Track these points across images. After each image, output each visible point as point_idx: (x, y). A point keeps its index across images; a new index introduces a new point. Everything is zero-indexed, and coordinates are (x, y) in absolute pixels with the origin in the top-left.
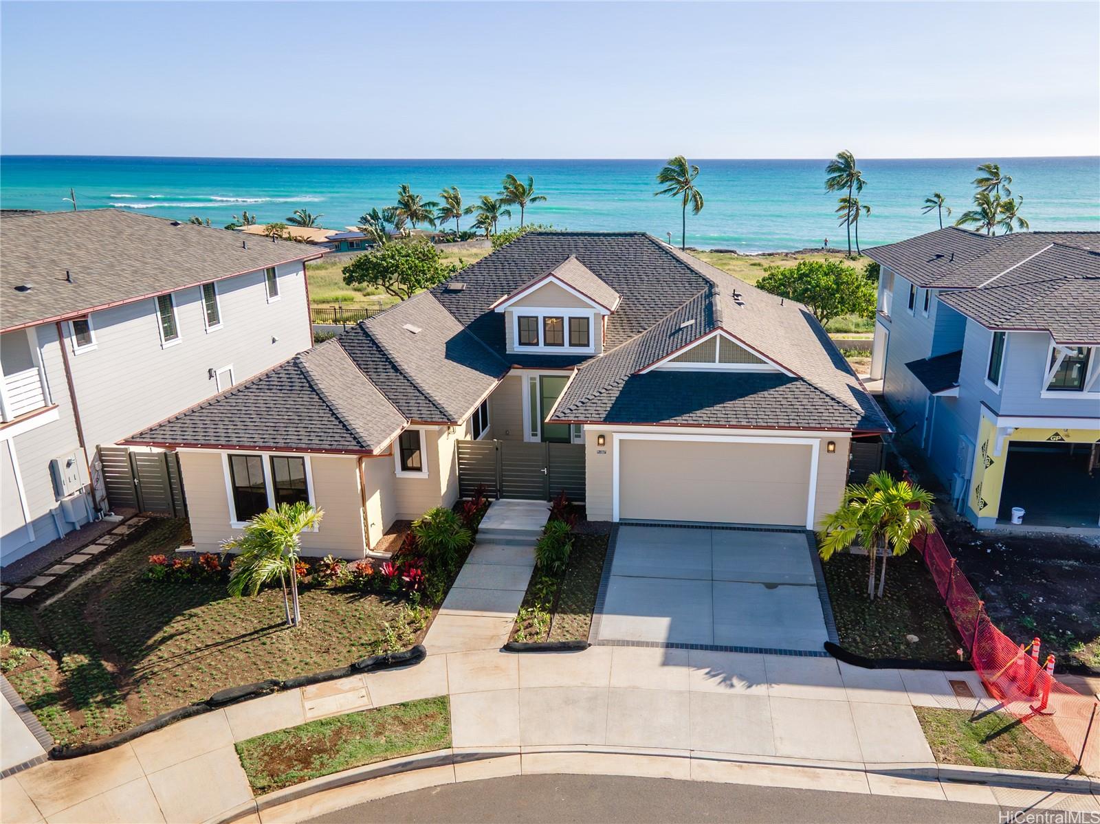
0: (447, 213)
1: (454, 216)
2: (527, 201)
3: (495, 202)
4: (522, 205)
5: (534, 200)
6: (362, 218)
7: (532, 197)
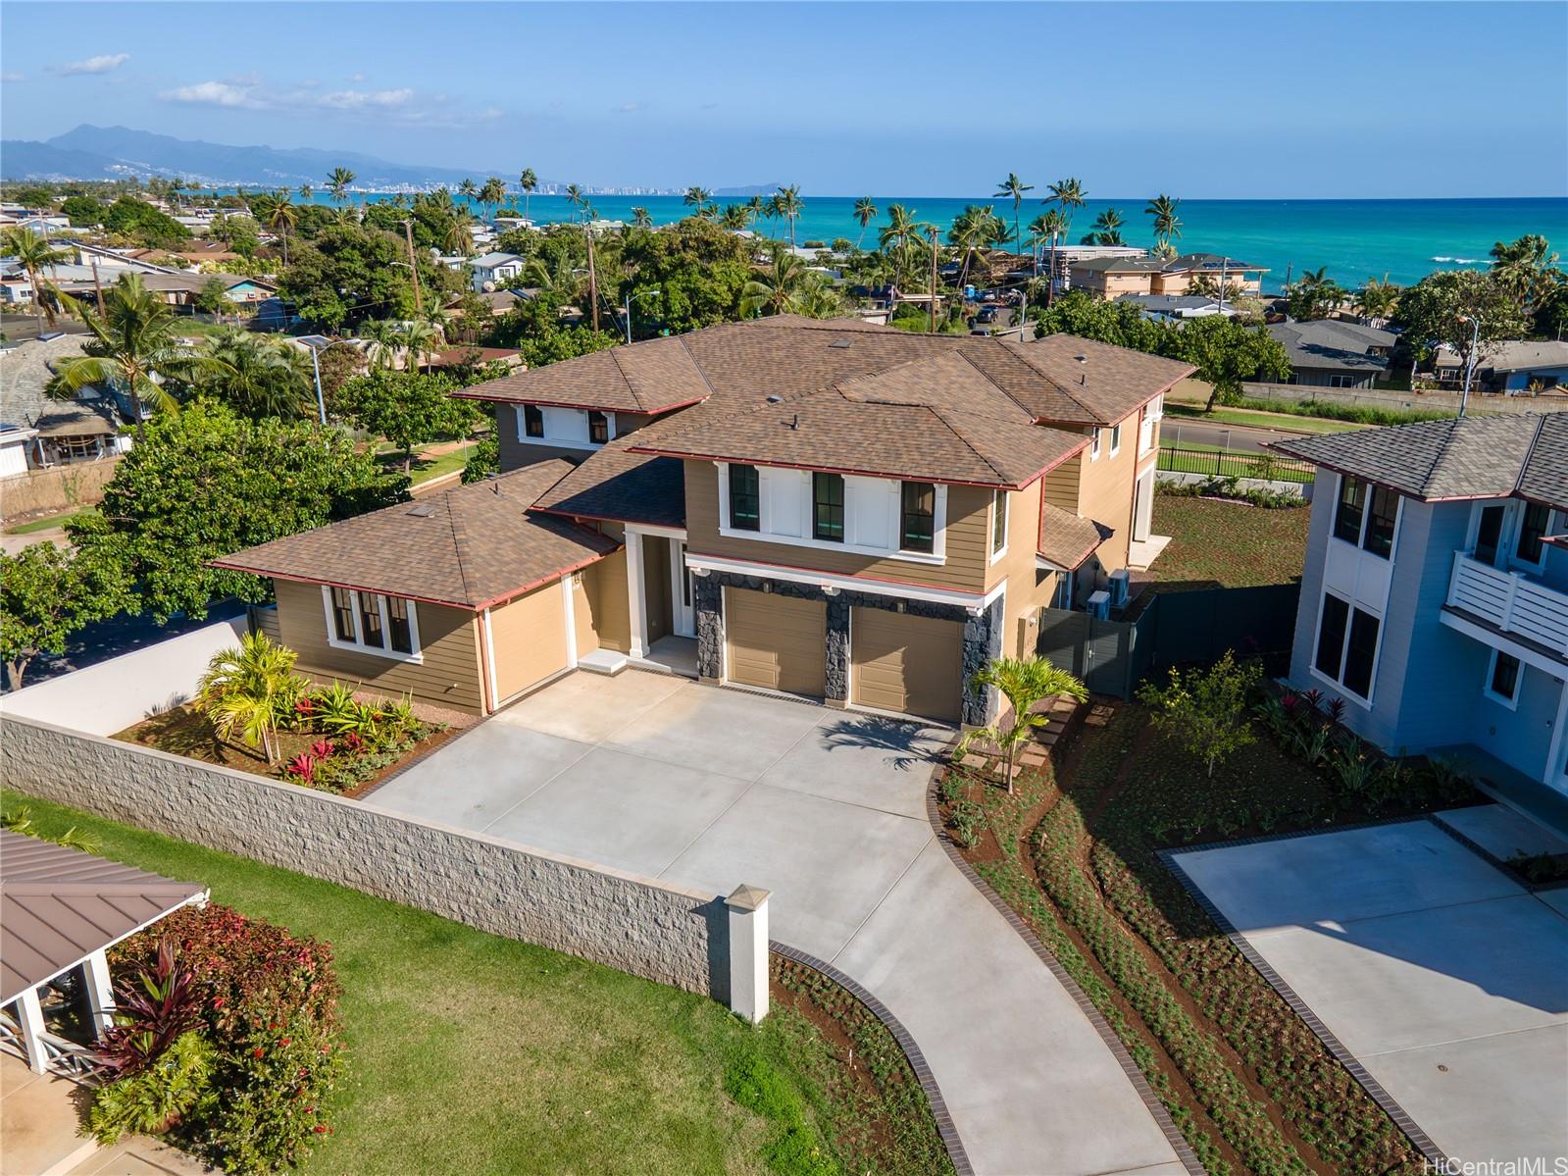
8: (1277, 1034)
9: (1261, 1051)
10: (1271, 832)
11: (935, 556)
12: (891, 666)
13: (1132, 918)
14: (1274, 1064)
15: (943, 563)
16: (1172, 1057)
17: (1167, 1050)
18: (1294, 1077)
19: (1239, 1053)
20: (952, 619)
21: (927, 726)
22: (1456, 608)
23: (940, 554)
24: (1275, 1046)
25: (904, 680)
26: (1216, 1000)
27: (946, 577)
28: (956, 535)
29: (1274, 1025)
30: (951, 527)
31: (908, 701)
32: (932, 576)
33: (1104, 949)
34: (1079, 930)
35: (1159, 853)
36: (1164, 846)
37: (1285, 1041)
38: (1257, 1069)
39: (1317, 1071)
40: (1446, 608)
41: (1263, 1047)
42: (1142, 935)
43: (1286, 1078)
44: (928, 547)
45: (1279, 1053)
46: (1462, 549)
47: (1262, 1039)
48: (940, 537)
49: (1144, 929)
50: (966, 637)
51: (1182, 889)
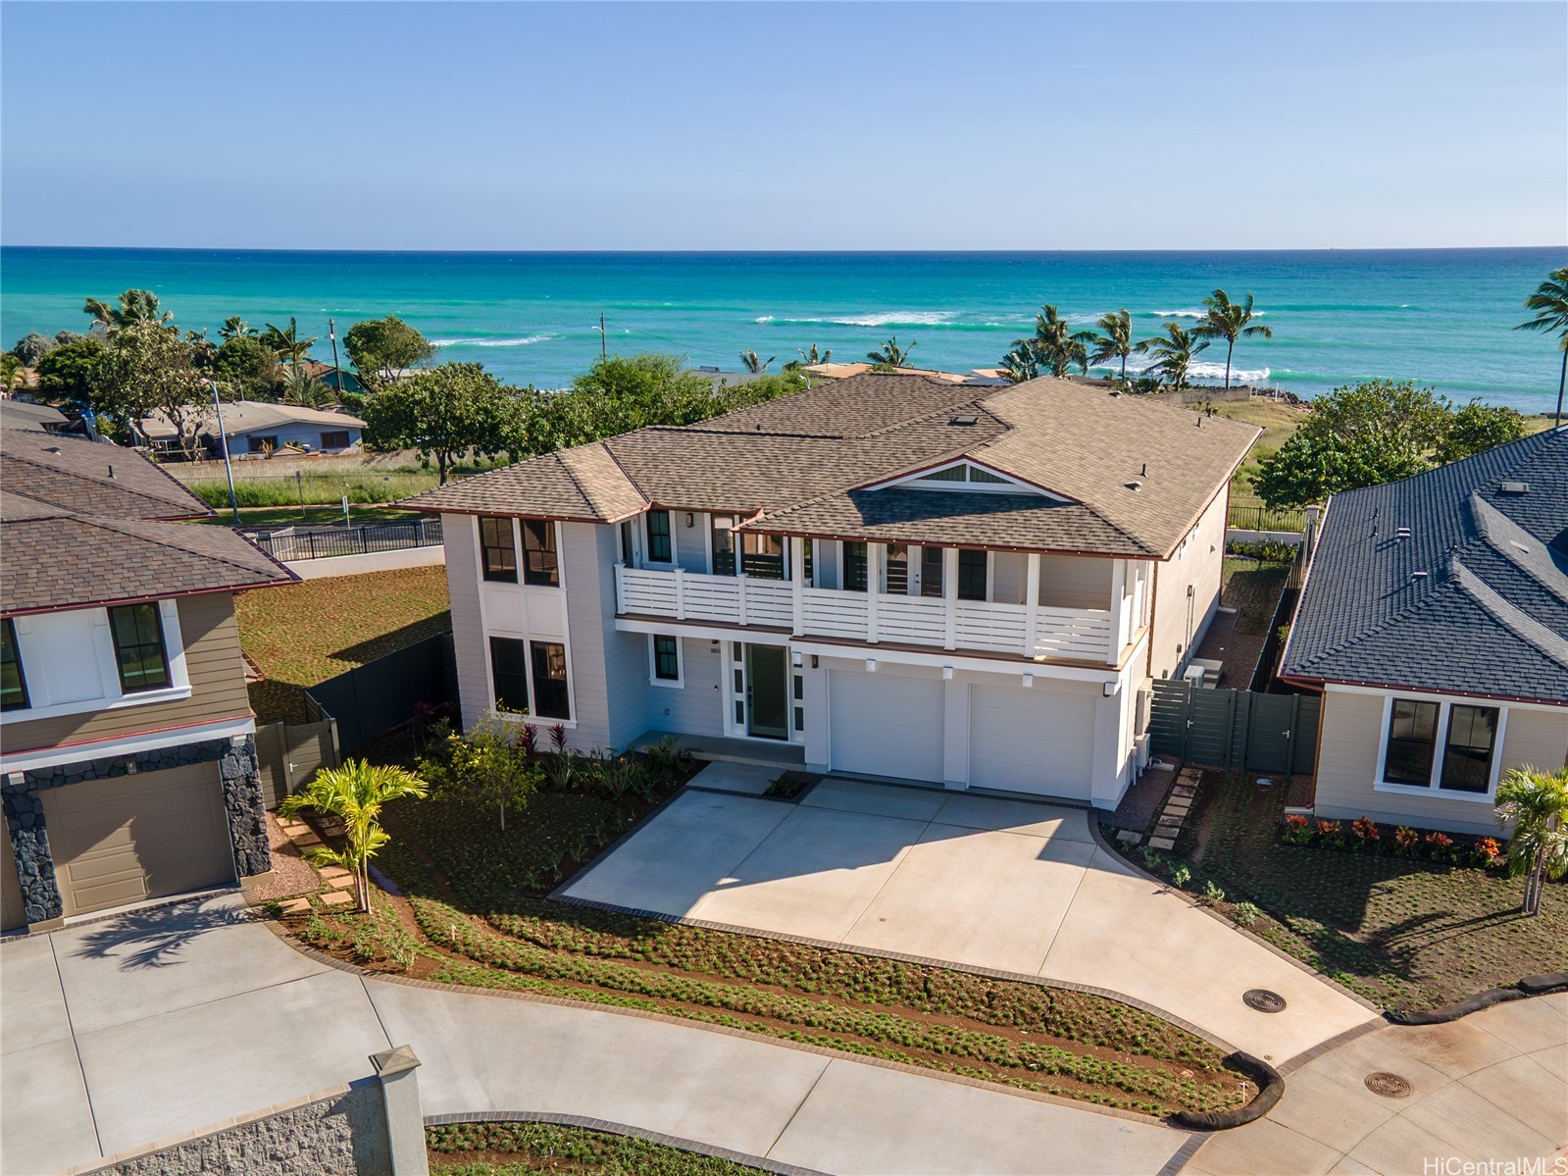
0: (1108, 349)
1: (1118, 355)
2: (1240, 332)
3: (1186, 334)
4: (1231, 339)
5: (1250, 331)
6: (1007, 358)
7: (1247, 326)
8: (783, 959)
9: (786, 974)
10: (606, 845)
11: (175, 689)
12: (117, 849)
13: (595, 950)
14: (802, 976)
15: (189, 694)
16: (745, 1011)
17: (736, 1010)
18: (822, 975)
19: (774, 984)
20: (202, 760)
21: (208, 898)
22: (627, 614)
23: (182, 683)
24: (790, 965)
25: (140, 860)
26: (721, 965)
27: (197, 710)
28: (196, 658)
29: (775, 955)
30: (188, 651)
31: (150, 884)
32: (179, 714)
33: (609, 978)
34: (571, 978)
35: (550, 897)
36: (546, 892)
37: (792, 959)
38: (796, 986)
39: (829, 963)
40: (618, 616)
41: (784, 971)
42: (615, 957)
43: (818, 979)
44: (165, 681)
45: (799, 969)
46: (617, 563)
47: (778, 967)
48: (179, 665)
49: (613, 952)
50: (227, 776)
51: (605, 913)
